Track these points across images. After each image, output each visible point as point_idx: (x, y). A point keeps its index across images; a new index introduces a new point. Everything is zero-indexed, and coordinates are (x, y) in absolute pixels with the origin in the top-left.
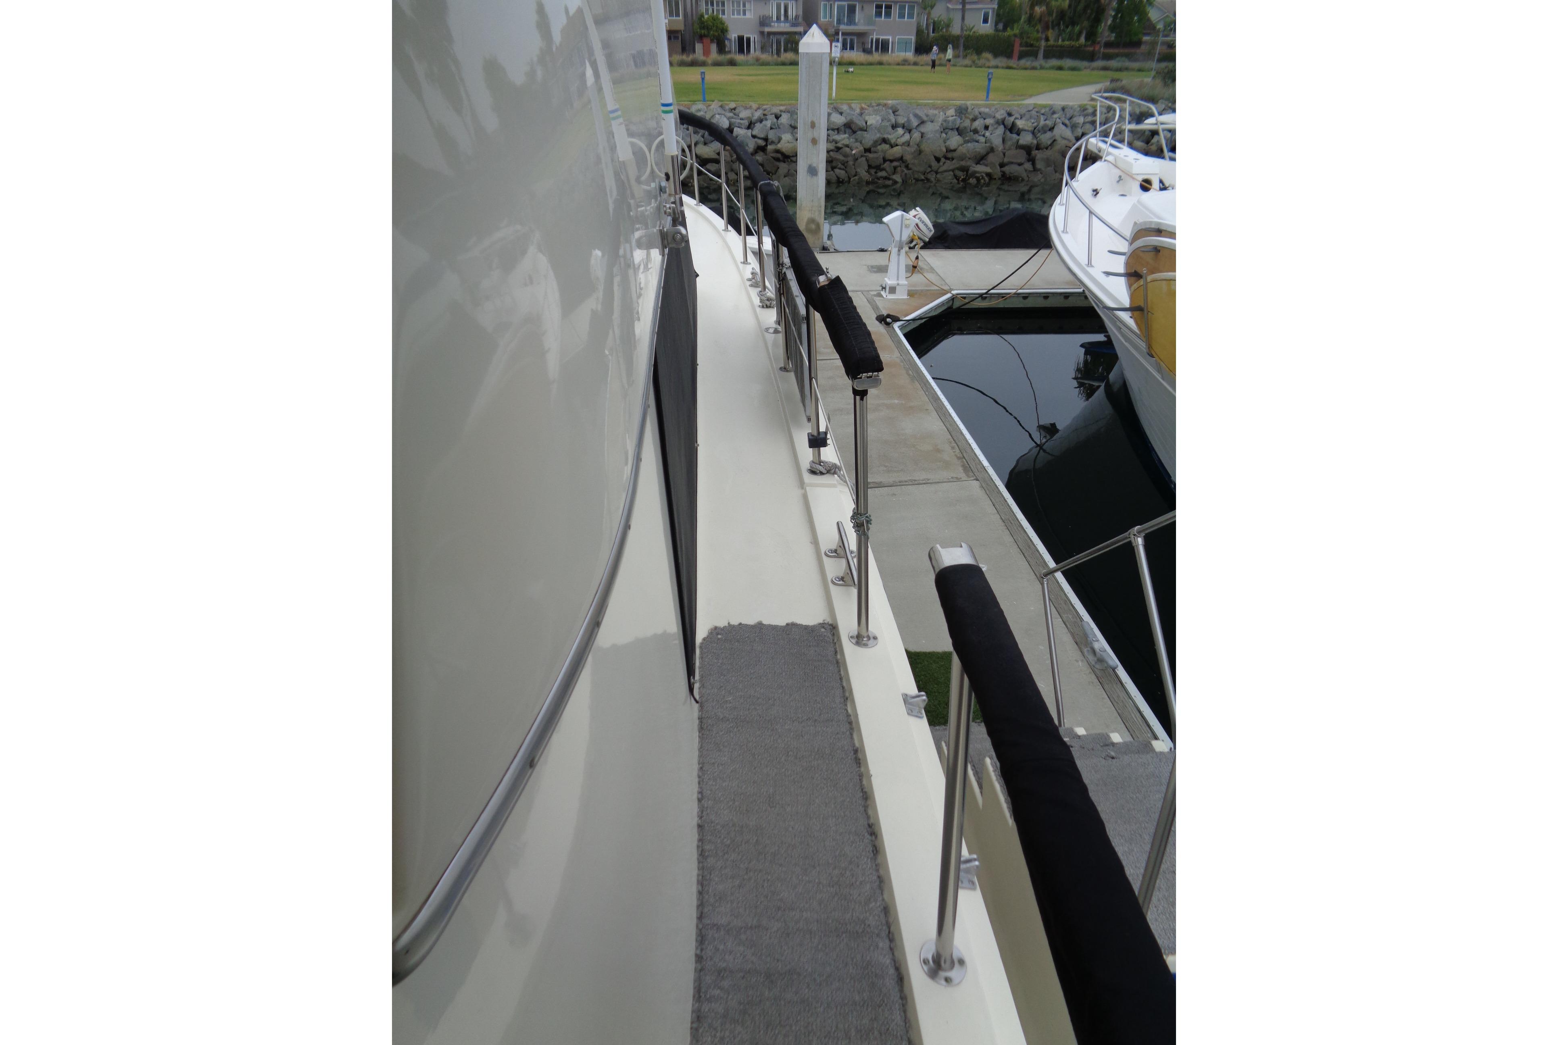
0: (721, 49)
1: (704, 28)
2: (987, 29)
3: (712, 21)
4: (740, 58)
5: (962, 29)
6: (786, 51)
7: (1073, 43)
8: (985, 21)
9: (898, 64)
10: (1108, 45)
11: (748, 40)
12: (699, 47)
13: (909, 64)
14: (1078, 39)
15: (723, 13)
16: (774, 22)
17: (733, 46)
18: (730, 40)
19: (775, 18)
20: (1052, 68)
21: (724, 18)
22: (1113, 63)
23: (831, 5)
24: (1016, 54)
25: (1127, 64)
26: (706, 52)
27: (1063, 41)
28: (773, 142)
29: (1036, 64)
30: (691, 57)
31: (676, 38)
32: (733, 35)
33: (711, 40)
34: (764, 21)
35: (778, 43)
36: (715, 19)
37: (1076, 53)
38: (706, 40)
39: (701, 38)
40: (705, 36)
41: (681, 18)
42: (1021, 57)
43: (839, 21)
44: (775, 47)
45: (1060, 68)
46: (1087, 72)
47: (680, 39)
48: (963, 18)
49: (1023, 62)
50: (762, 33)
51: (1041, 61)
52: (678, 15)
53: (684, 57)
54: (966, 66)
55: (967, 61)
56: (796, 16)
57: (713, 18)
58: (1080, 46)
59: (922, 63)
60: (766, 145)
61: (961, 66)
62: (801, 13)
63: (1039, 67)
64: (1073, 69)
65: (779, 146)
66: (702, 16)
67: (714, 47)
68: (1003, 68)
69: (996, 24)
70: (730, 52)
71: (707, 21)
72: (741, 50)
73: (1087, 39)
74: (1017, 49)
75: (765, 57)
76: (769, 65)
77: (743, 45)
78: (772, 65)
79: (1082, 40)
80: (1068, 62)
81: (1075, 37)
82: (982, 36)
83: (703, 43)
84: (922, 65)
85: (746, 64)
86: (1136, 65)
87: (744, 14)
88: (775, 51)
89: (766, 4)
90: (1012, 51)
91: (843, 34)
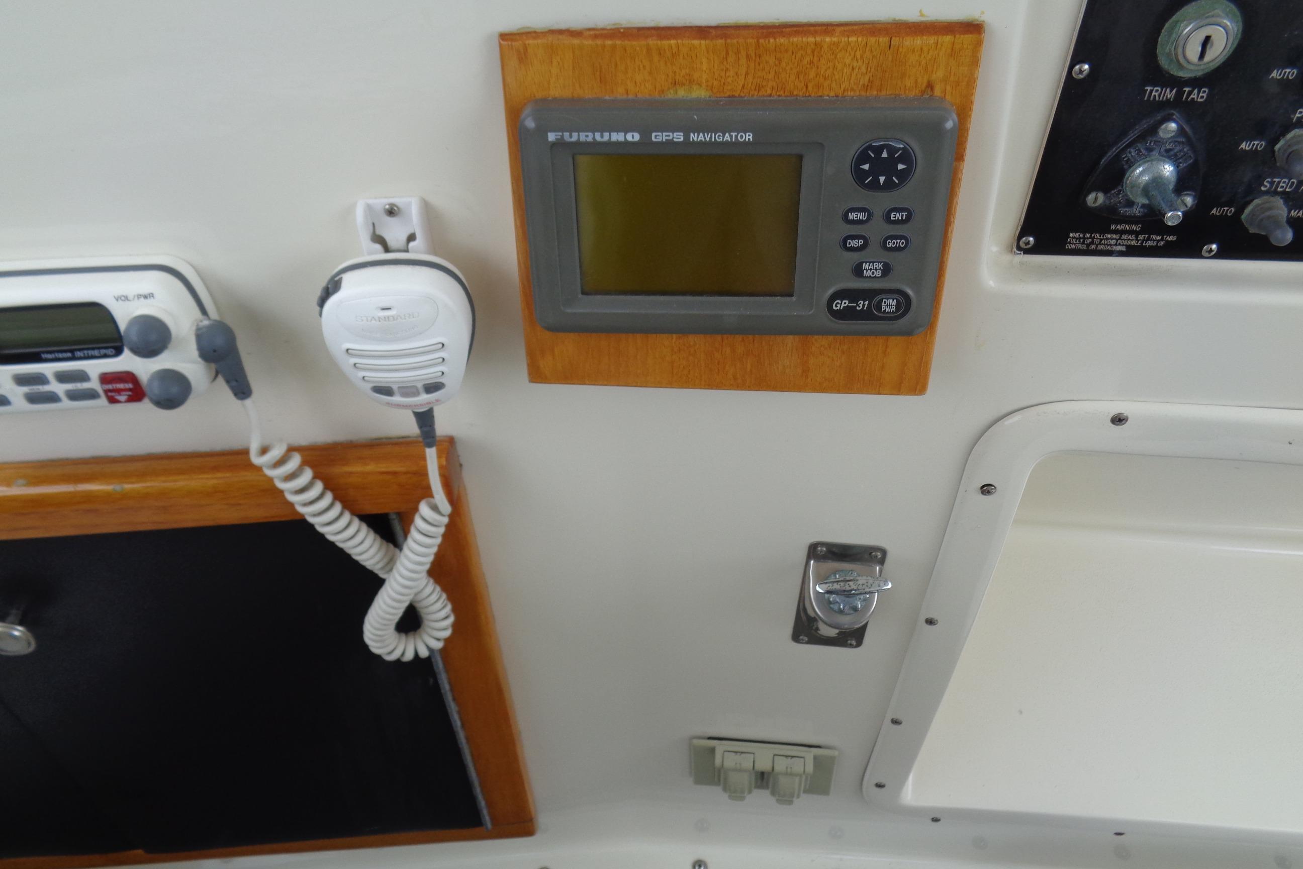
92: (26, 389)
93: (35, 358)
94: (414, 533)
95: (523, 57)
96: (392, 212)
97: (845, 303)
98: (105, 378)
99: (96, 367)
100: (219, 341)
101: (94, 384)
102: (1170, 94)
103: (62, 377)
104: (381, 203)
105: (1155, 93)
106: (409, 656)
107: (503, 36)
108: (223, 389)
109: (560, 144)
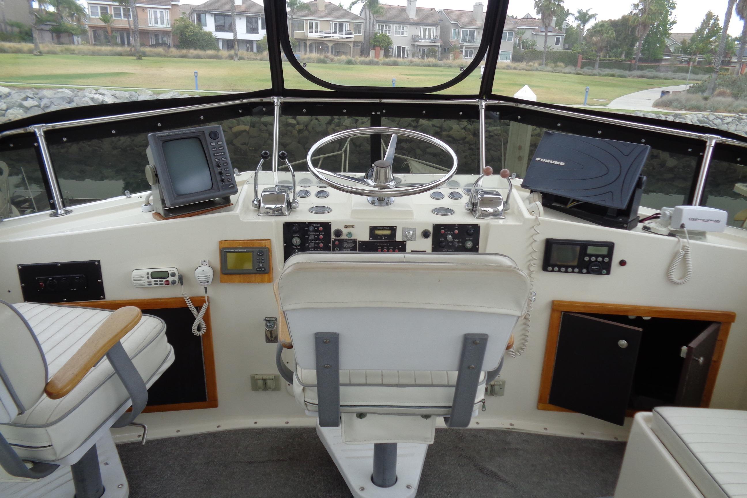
0: (387, 54)
1: (377, 41)
2: (559, 48)
3: (382, 37)
4: (400, 60)
5: (545, 48)
6: (428, 56)
7: (617, 59)
8: (557, 42)
9: (504, 69)
10: (641, 60)
11: (404, 48)
12: (372, 52)
13: (511, 69)
14: (620, 57)
15: (389, 33)
16: (422, 39)
17: (394, 53)
18: (392, 49)
19: (422, 37)
20: (607, 75)
21: (390, 35)
22: (646, 72)
23: (458, 30)
24: (579, 64)
25: (655, 73)
26: (377, 56)
27: (610, 57)
28: (445, 130)
29: (596, 72)
30: (368, 59)
31: (358, 46)
32: (395, 46)
33: (381, 48)
34: (415, 39)
35: (423, 51)
36: (384, 36)
37: (620, 65)
38: (378, 48)
39: (374, 47)
40: (377, 46)
41: (362, 35)
42: (582, 67)
43: (464, 40)
44: (421, 54)
45: (613, 76)
46: (630, 79)
47: (360, 47)
48: (546, 42)
49: (585, 69)
50: (413, 45)
51: (596, 71)
52: (360, 33)
53: (363, 58)
54: (549, 71)
55: (549, 68)
56: (436, 36)
57: (382, 36)
58: (622, 60)
59: (519, 68)
60: (441, 131)
61: (546, 71)
62: (438, 34)
63: (598, 74)
64: (621, 76)
65: (451, 133)
66: (376, 34)
67: (382, 52)
68: (574, 73)
69: (564, 45)
70: (391, 56)
71: (378, 37)
72: (399, 55)
73: (625, 56)
74: (580, 60)
75: (415, 60)
76: (420, 66)
77: (400, 51)
78: (421, 66)
79: (623, 57)
80: (617, 71)
81: (618, 55)
82: (556, 52)
83: (375, 50)
84: (520, 70)
85: (404, 64)
86: (661, 74)
87: (403, 34)
88: (421, 57)
89: (417, 28)
90: (577, 62)
91: (466, 48)
92: (155, 283)
93: (157, 278)
94: (201, 311)
95: (221, 243)
96: (204, 261)
97: (258, 269)
98: (166, 281)
99: (164, 280)
100: (181, 277)
101: (163, 282)
102: (296, 247)
103: (160, 281)
104: (203, 260)
105: (294, 247)
106: (198, 335)
107: (220, 241)
108: (180, 283)
109: (225, 252)
